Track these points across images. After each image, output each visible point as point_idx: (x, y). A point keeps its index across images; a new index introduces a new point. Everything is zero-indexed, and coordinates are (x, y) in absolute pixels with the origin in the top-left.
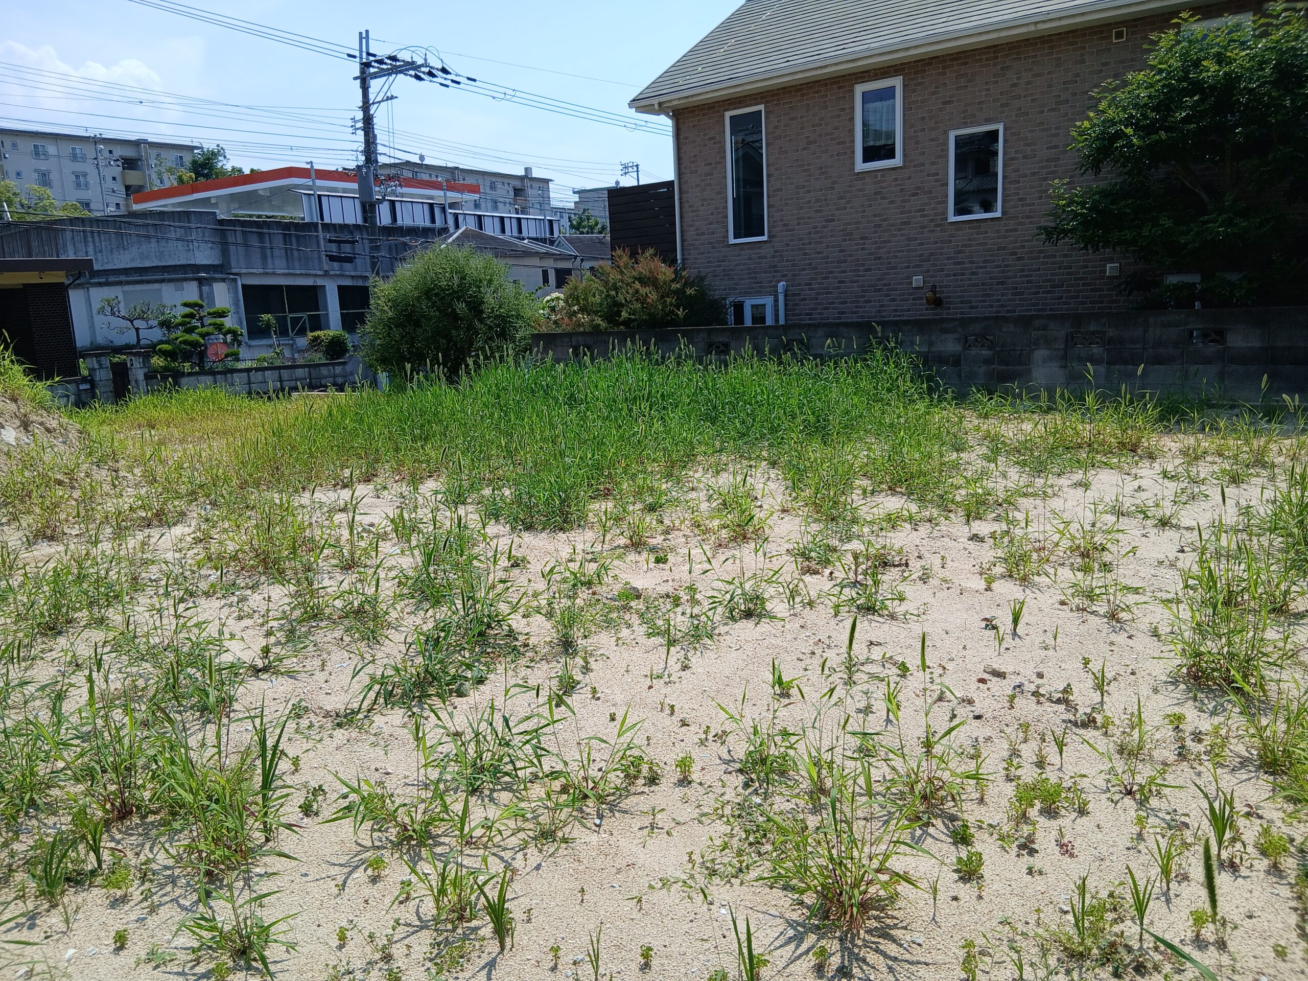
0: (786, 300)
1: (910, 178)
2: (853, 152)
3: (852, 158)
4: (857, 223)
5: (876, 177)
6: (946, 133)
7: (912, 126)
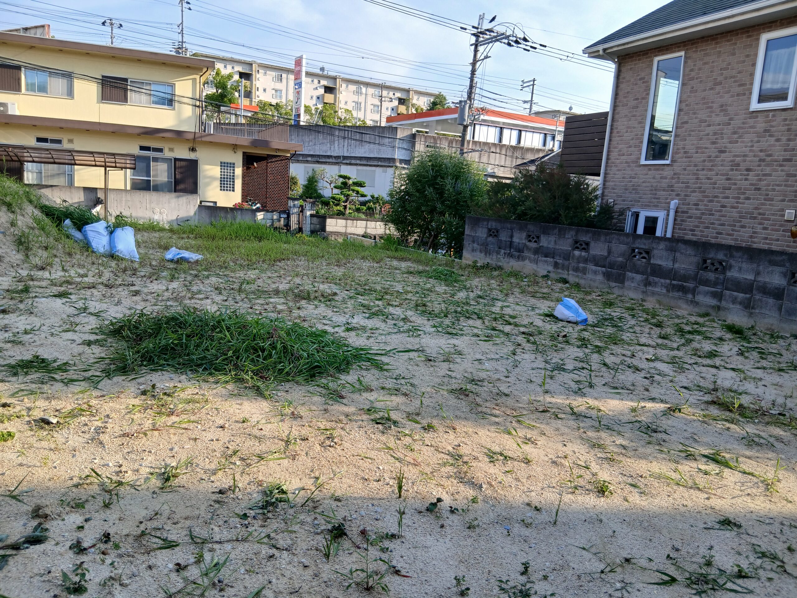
0: (676, 216)
2: (751, 93)
3: (749, 98)
4: (745, 156)
5: (767, 116)
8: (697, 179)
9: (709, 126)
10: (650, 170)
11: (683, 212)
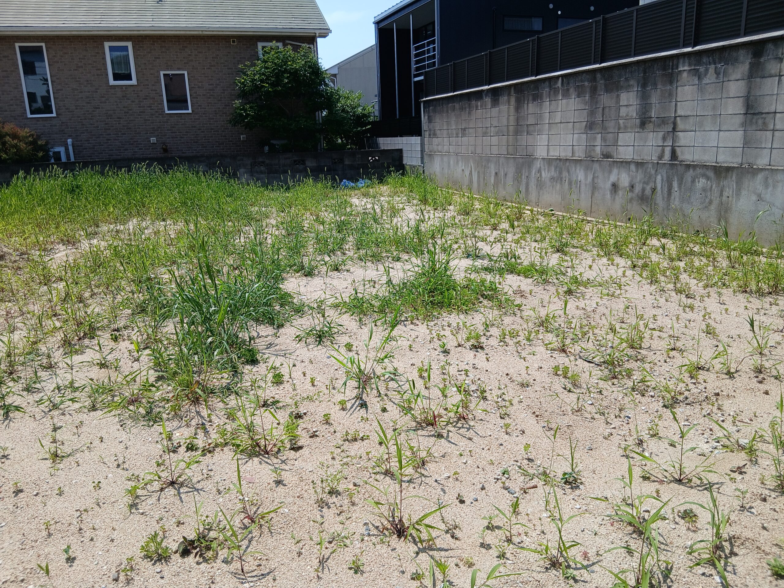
0: (73, 149)
1: (141, 91)
3: (107, 77)
4: (114, 110)
5: (123, 88)
6: (158, 72)
7: (139, 66)
8: (83, 125)
9: (81, 92)
10: (38, 121)
11: (78, 146)
